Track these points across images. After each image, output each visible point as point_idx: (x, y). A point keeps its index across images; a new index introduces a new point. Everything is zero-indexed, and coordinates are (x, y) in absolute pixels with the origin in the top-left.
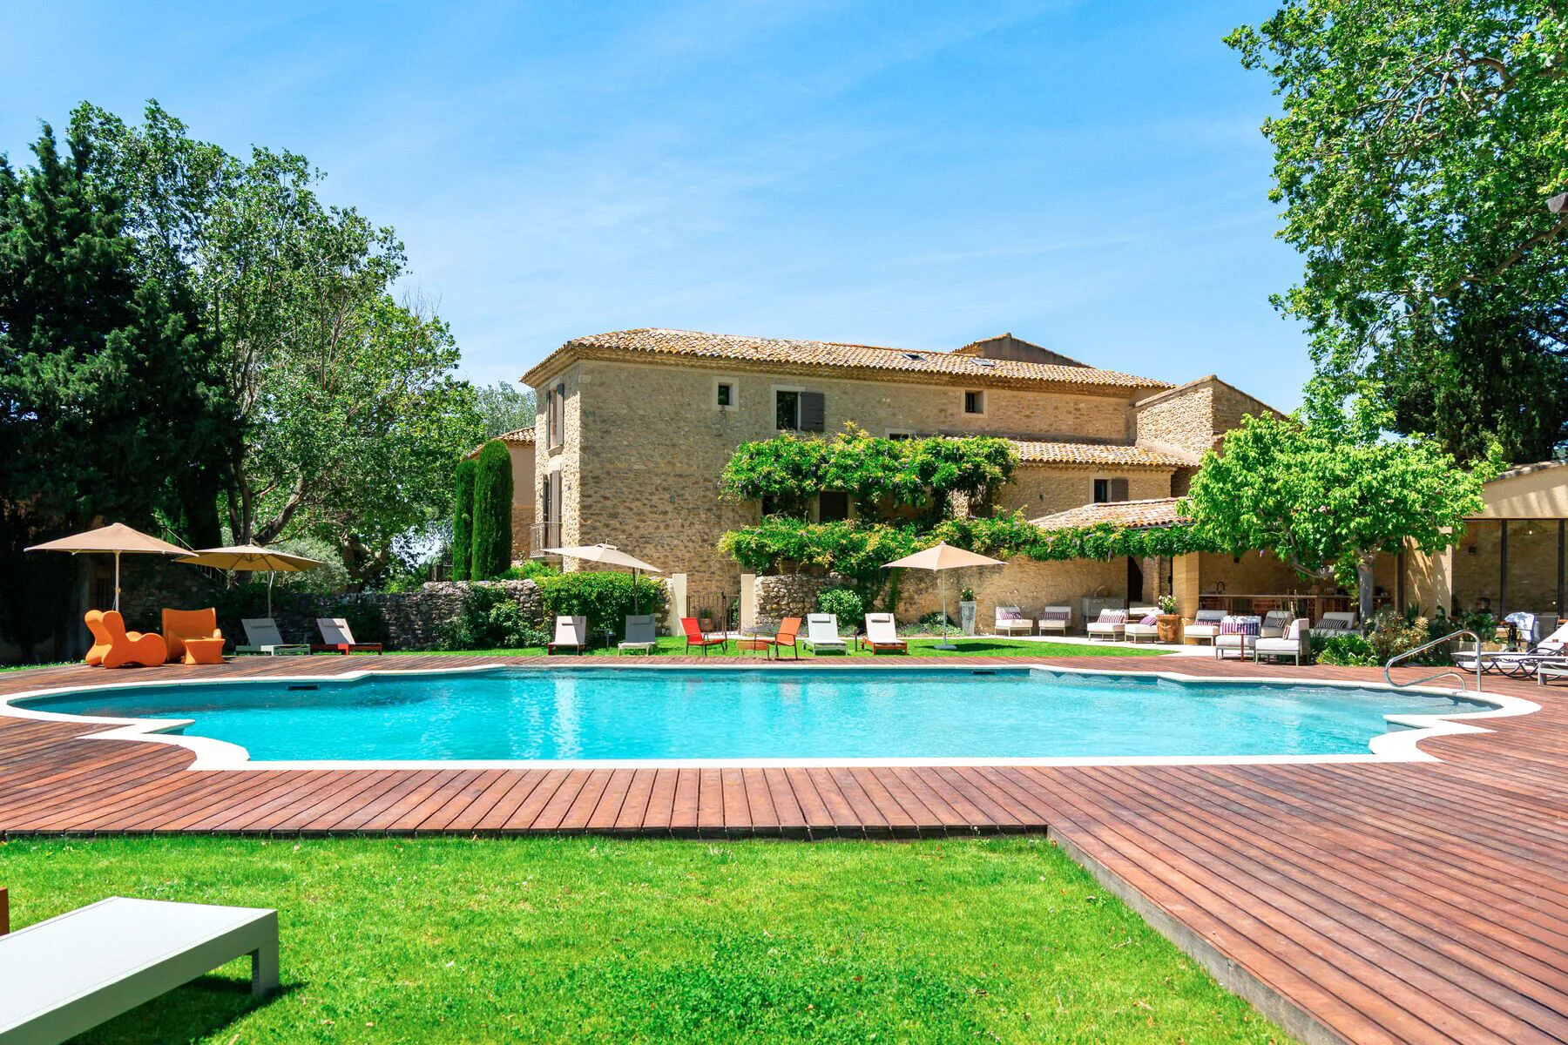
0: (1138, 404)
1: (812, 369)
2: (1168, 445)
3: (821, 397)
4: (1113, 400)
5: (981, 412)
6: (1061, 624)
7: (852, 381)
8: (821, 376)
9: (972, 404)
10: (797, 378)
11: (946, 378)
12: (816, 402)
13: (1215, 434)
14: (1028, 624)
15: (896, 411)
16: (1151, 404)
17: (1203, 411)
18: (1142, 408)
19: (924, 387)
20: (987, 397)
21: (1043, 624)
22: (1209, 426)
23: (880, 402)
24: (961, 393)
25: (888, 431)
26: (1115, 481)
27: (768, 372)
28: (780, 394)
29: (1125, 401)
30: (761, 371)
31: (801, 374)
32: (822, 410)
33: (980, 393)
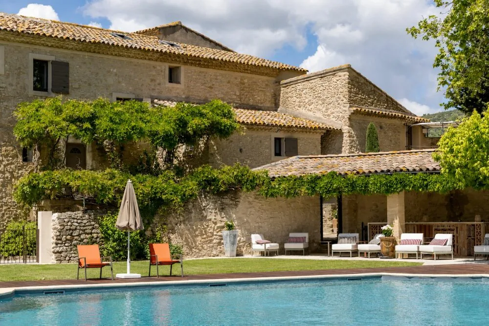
0: (283, 82)
1: (62, 43)
2: (311, 113)
3: (67, 65)
4: (265, 78)
5: (179, 83)
6: (300, 246)
7: (89, 54)
8: (67, 48)
9: (173, 76)
10: (48, 49)
11: (156, 56)
12: (62, 68)
13: (350, 107)
14: (275, 246)
15: (121, 79)
16: (296, 82)
17: (341, 90)
18: (287, 85)
19: (141, 61)
20: (184, 71)
21: (288, 246)
22: (345, 100)
23: (109, 72)
24: (165, 67)
25: (115, 96)
26: (287, 139)
27: (28, 43)
28: (35, 61)
29: (274, 79)
30: (22, 42)
31: (52, 46)
32: (67, 76)
33: (178, 68)
